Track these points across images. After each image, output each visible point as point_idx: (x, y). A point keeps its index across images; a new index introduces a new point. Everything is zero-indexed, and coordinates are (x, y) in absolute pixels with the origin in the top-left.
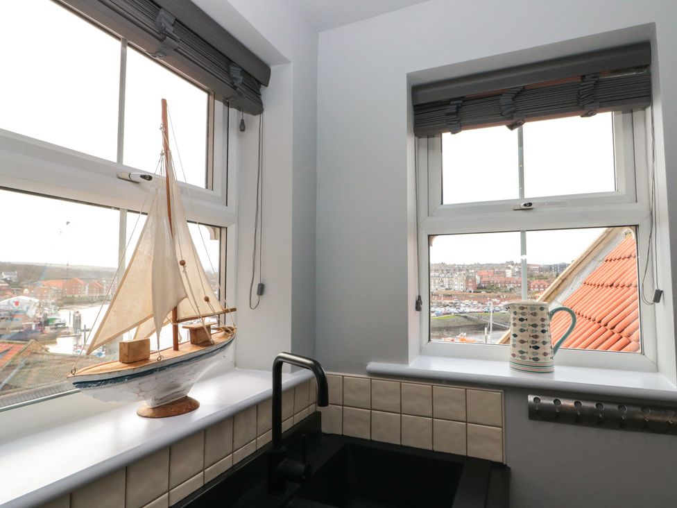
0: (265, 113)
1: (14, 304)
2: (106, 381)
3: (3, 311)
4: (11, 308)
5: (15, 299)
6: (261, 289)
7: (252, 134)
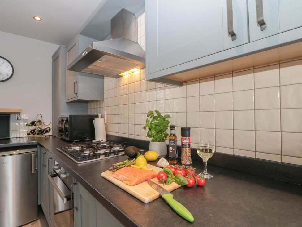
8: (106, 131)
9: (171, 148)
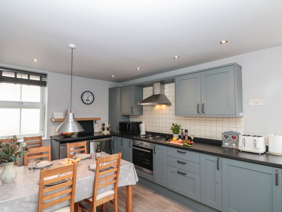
8: (145, 130)
9: (182, 136)
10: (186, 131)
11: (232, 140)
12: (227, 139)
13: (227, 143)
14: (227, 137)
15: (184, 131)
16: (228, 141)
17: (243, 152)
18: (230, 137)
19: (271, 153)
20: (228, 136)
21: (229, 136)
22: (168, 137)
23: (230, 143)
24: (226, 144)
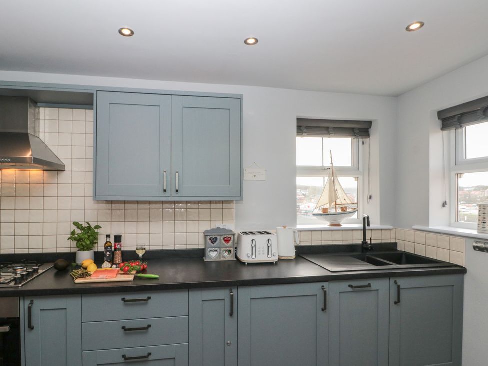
0: (371, 138)
1: (307, 207)
2: (318, 215)
3: (303, 211)
4: (306, 209)
5: (308, 205)
6: (371, 198)
7: (367, 145)
9: (108, 253)
10: (118, 239)
11: (224, 245)
12: (215, 245)
13: (215, 252)
14: (214, 241)
15: (112, 240)
16: (216, 249)
17: (250, 265)
18: (221, 239)
19: (283, 258)
20: (216, 239)
21: (219, 237)
22: (61, 263)
23: (220, 251)
24: (213, 256)
